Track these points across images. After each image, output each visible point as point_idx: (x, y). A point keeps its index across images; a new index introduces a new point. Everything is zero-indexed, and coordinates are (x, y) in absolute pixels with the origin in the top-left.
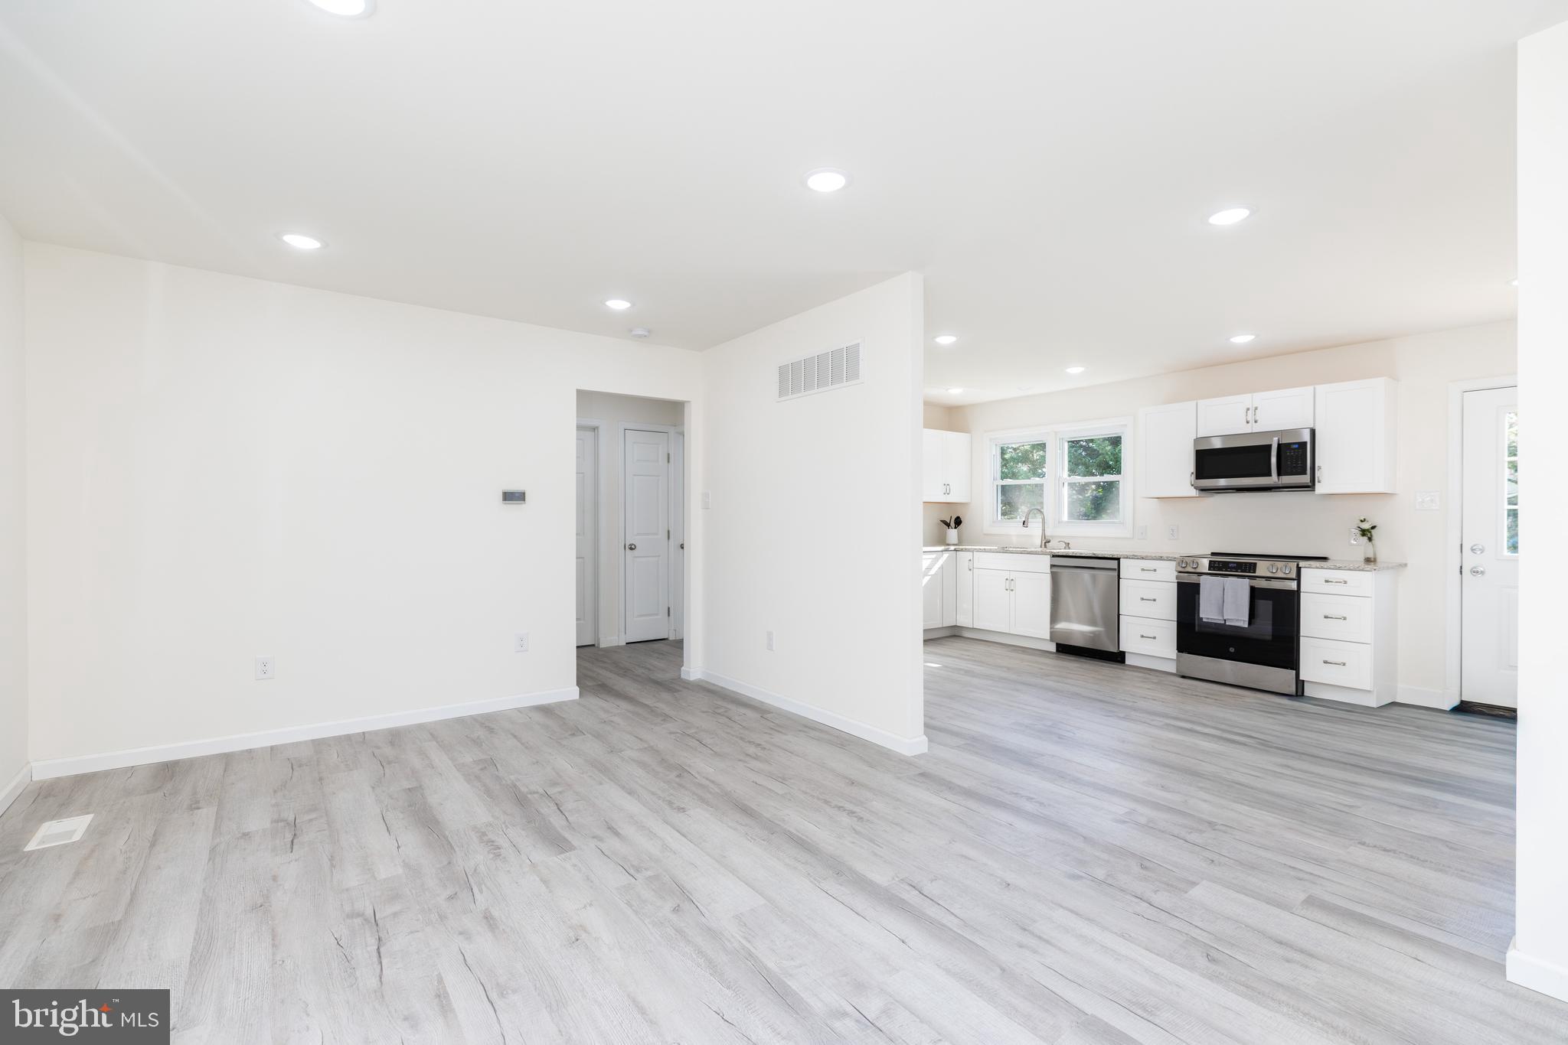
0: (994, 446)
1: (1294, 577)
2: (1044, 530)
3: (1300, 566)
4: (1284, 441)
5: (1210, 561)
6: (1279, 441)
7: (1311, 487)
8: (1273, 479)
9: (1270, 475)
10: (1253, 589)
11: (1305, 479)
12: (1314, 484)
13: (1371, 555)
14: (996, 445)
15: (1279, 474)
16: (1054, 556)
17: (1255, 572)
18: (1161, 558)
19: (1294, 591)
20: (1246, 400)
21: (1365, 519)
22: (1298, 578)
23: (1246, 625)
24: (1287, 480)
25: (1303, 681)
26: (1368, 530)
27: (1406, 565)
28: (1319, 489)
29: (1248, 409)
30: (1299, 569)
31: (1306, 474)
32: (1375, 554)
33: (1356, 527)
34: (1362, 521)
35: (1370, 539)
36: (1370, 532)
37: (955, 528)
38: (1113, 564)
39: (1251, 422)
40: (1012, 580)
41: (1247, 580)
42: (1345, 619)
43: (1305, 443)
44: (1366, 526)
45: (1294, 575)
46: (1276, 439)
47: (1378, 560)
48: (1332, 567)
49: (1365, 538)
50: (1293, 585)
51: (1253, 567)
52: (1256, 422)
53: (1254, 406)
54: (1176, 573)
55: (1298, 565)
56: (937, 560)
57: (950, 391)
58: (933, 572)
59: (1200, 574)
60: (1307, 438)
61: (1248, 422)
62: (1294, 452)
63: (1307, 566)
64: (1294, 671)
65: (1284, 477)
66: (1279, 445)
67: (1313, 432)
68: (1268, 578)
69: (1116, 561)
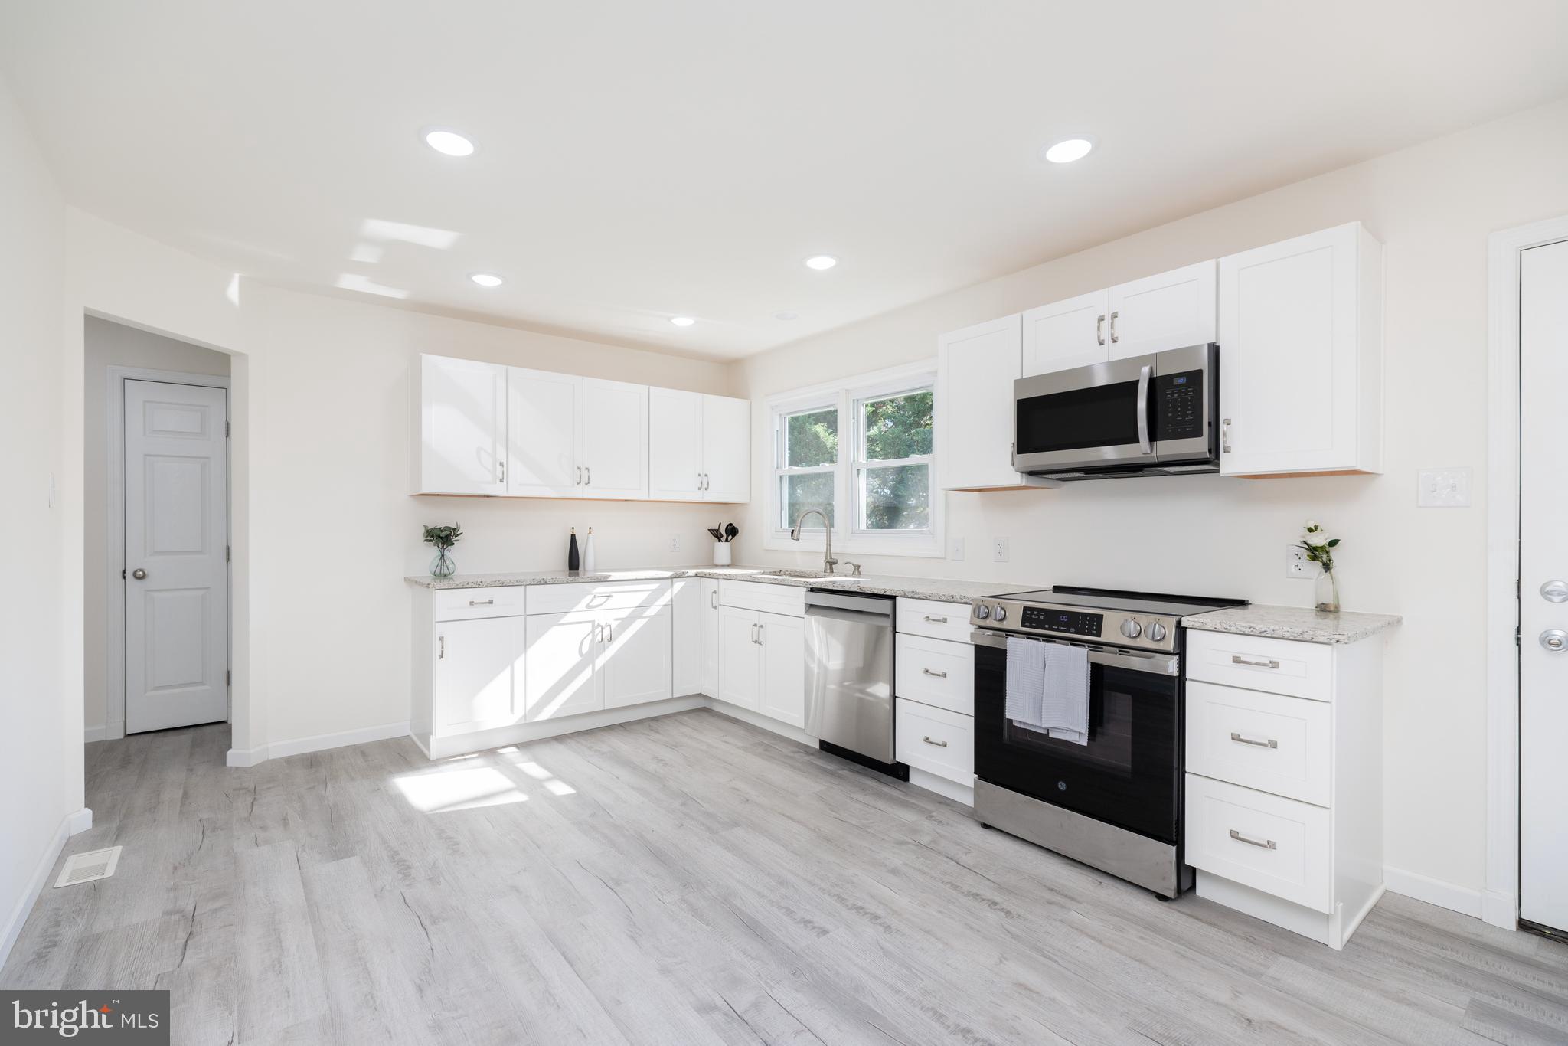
0: (778, 417)
1: (1171, 649)
2: (829, 545)
3: (1183, 625)
4: (1161, 372)
5: (1026, 609)
6: (1151, 372)
7: (1211, 460)
8: (1140, 450)
9: (1137, 441)
10: (1098, 672)
11: (1197, 446)
12: (1217, 457)
13: (1328, 599)
14: (780, 415)
15: (1153, 437)
16: (812, 590)
17: (1099, 635)
18: (952, 600)
19: (1170, 678)
20: (1099, 301)
21: (1316, 527)
22: (1181, 650)
23: (1084, 741)
24: (1169, 448)
25: (1194, 870)
26: (1322, 548)
27: (1399, 621)
28: (1229, 465)
29: (1101, 319)
30: (1181, 632)
31: (1201, 435)
32: (1337, 597)
33: (1298, 541)
34: (1310, 530)
35: (1327, 567)
36: (1327, 553)
37: (727, 541)
38: (884, 606)
39: (1106, 343)
40: (761, 626)
41: (1083, 651)
42: (1273, 745)
43: (1200, 372)
44: (1318, 540)
45: (1170, 645)
46: (1146, 370)
47: (1343, 609)
48: (1247, 631)
49: (1318, 564)
50: (1171, 667)
51: (1093, 623)
52: (1115, 341)
53: (1111, 313)
54: (972, 629)
55: (1179, 623)
56: (661, 592)
57: (674, 321)
58: (652, 611)
59: (1011, 633)
60: (1203, 363)
61: (1101, 343)
62: (1180, 393)
63: (1197, 625)
64: (1174, 849)
65: (1160, 443)
66: (1152, 381)
67: (1215, 351)
68: (1124, 649)
69: (889, 603)
